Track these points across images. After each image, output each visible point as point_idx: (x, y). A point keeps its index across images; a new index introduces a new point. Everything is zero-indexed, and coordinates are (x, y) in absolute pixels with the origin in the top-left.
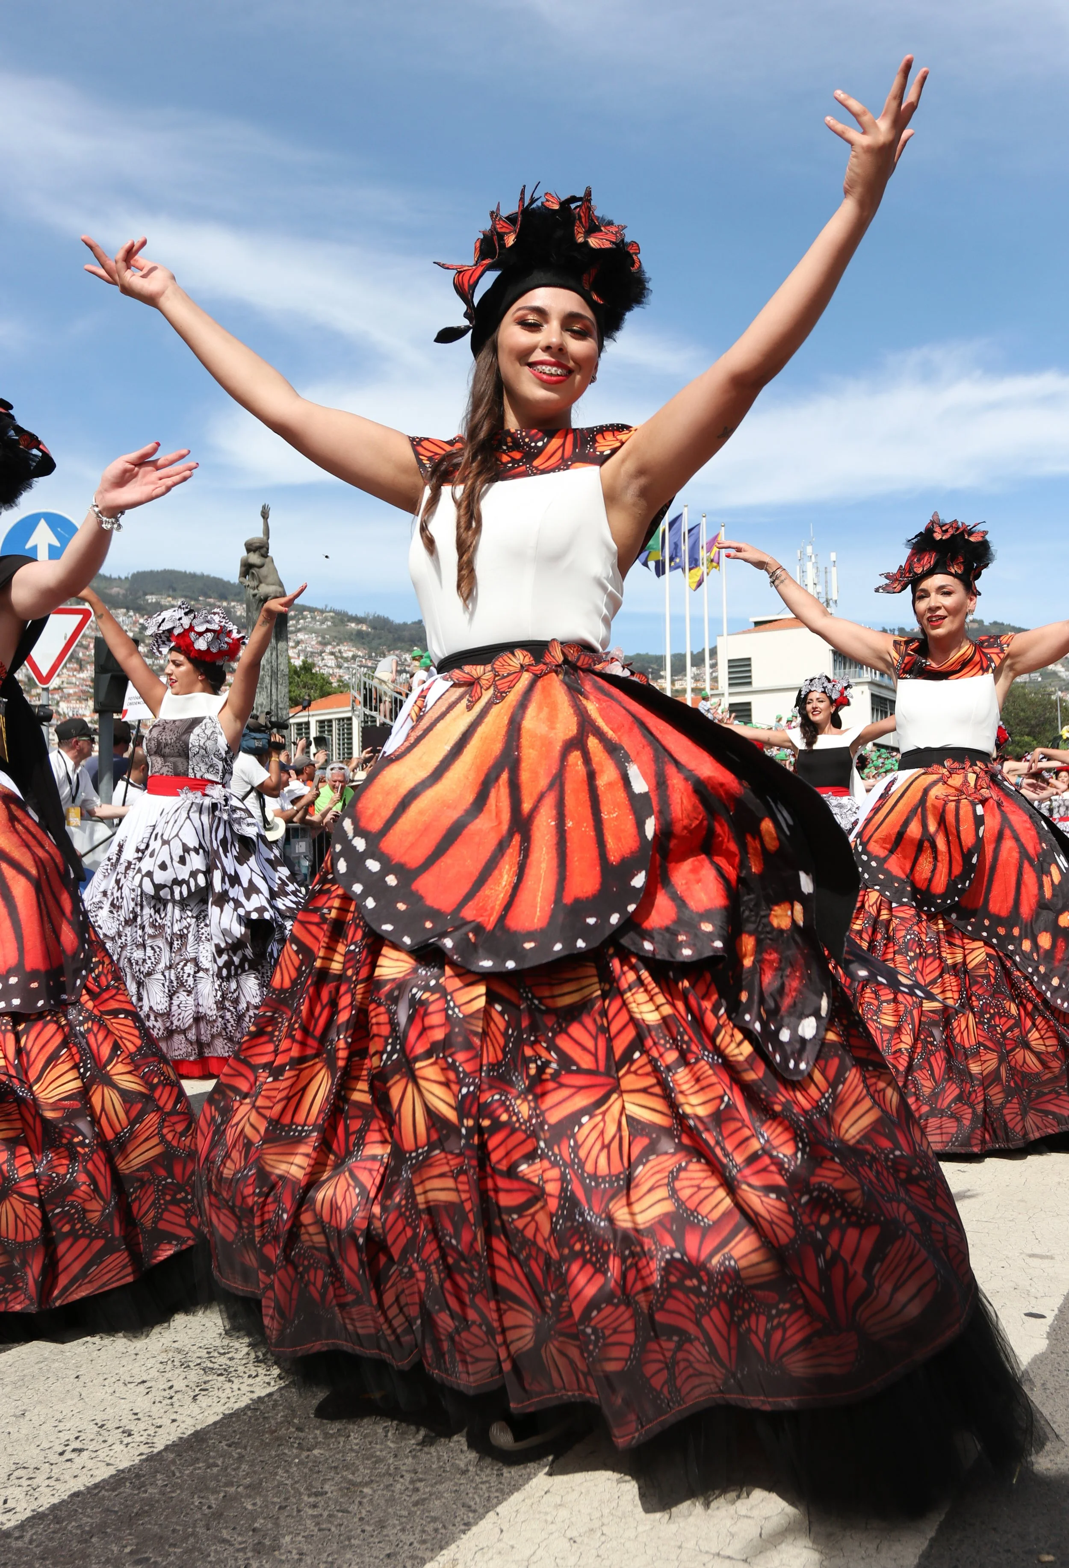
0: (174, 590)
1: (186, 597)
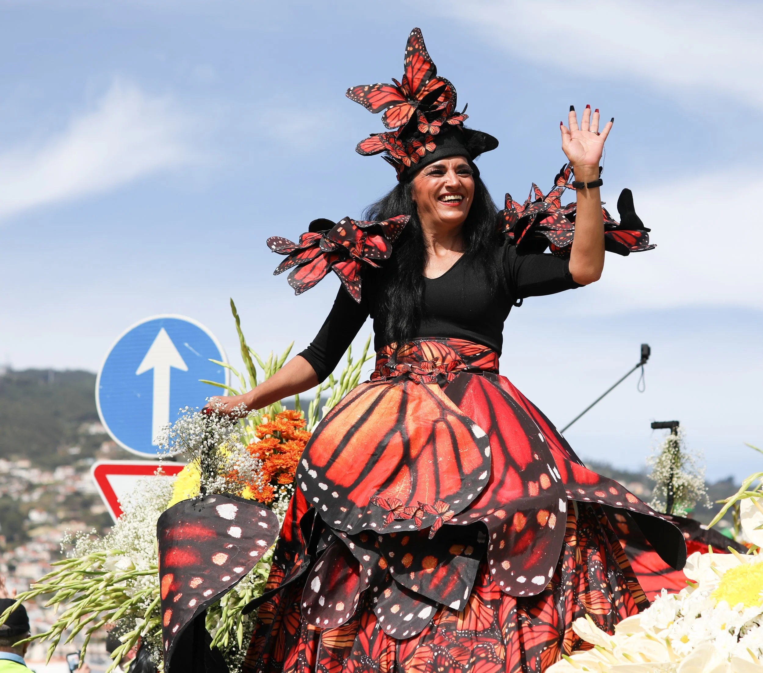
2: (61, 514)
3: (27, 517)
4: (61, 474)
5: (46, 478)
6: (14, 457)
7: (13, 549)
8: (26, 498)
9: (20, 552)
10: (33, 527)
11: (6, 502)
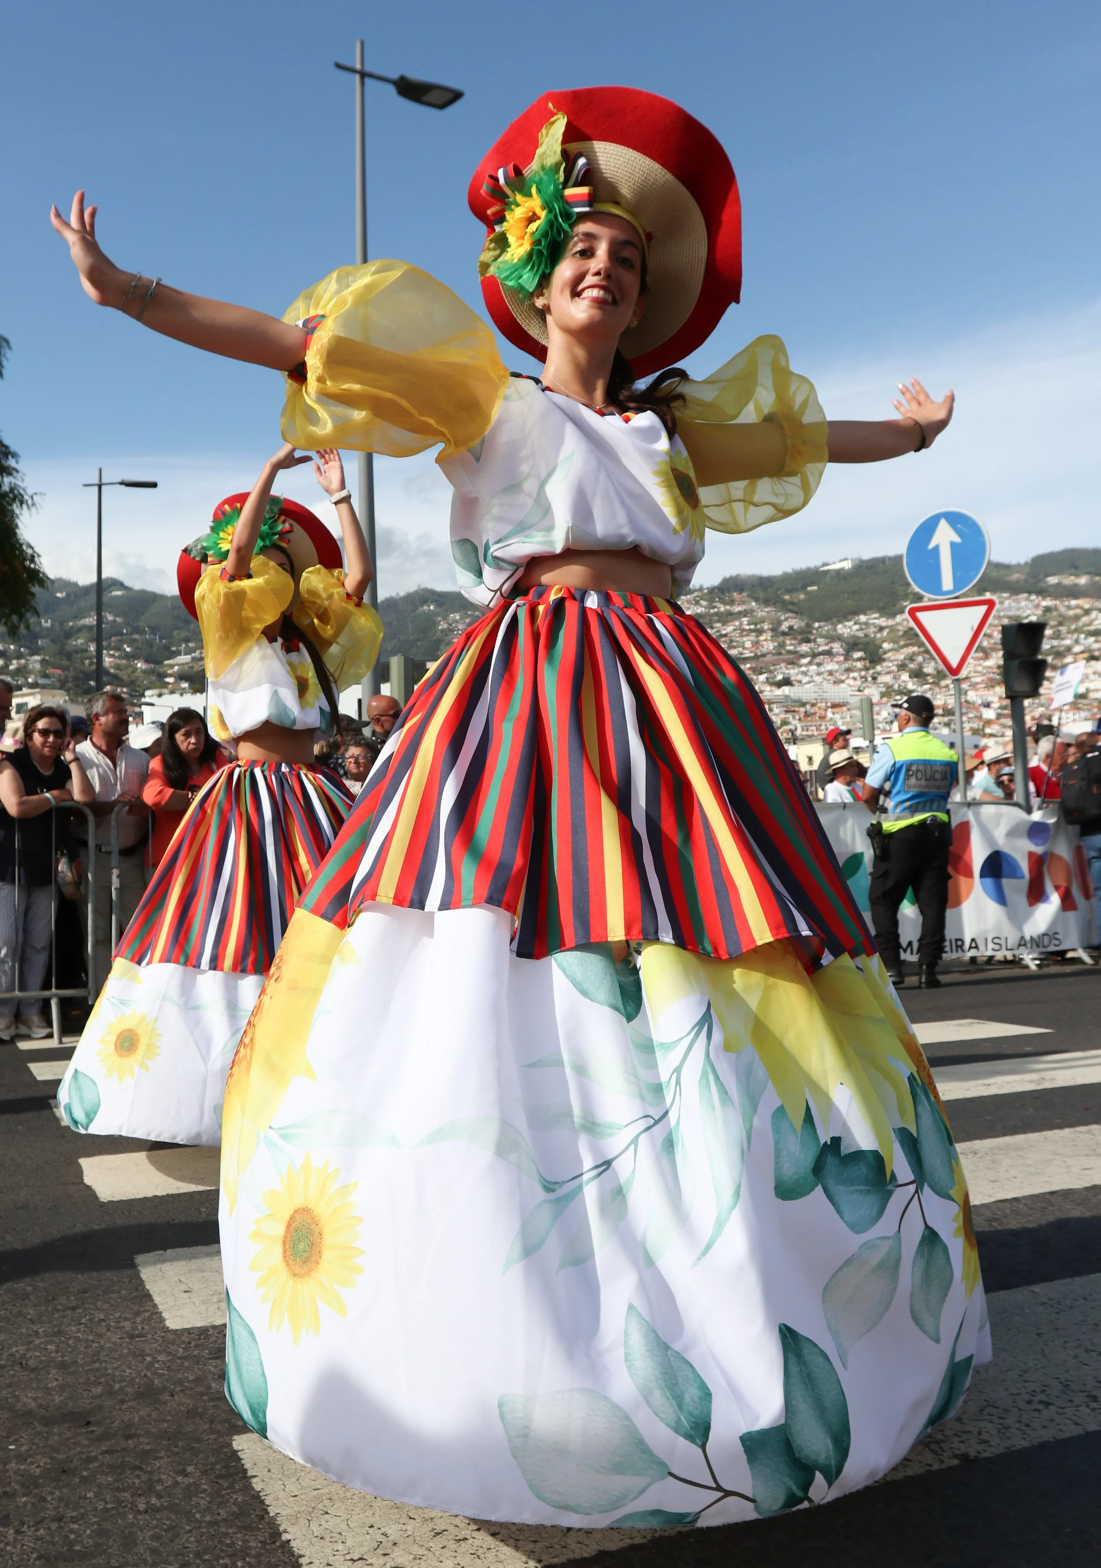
0: (1076, 568)
1: (1089, 573)
2: (902, 643)
3: (881, 648)
4: (899, 618)
5: (890, 622)
6: (869, 612)
7: (874, 668)
8: (879, 635)
9: (879, 668)
10: (885, 653)
11: (867, 640)
